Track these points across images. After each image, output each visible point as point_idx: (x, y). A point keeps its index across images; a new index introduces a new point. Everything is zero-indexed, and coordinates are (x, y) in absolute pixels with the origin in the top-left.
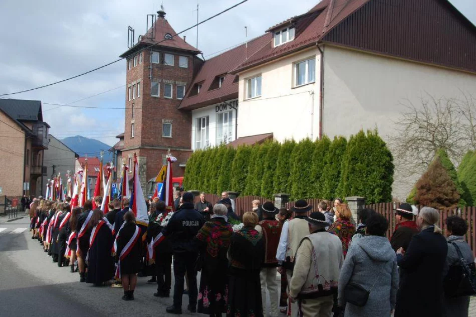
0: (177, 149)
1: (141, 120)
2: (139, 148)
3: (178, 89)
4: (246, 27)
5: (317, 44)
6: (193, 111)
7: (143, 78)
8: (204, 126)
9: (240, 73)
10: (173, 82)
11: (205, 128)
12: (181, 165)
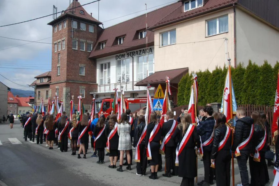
0: (89, 83)
1: (66, 64)
2: (66, 82)
3: (88, 45)
4: (146, 4)
5: (234, 5)
6: (97, 59)
7: (67, 37)
8: (105, 68)
9: (155, 29)
10: (85, 41)
11: (107, 70)
12: (90, 93)
